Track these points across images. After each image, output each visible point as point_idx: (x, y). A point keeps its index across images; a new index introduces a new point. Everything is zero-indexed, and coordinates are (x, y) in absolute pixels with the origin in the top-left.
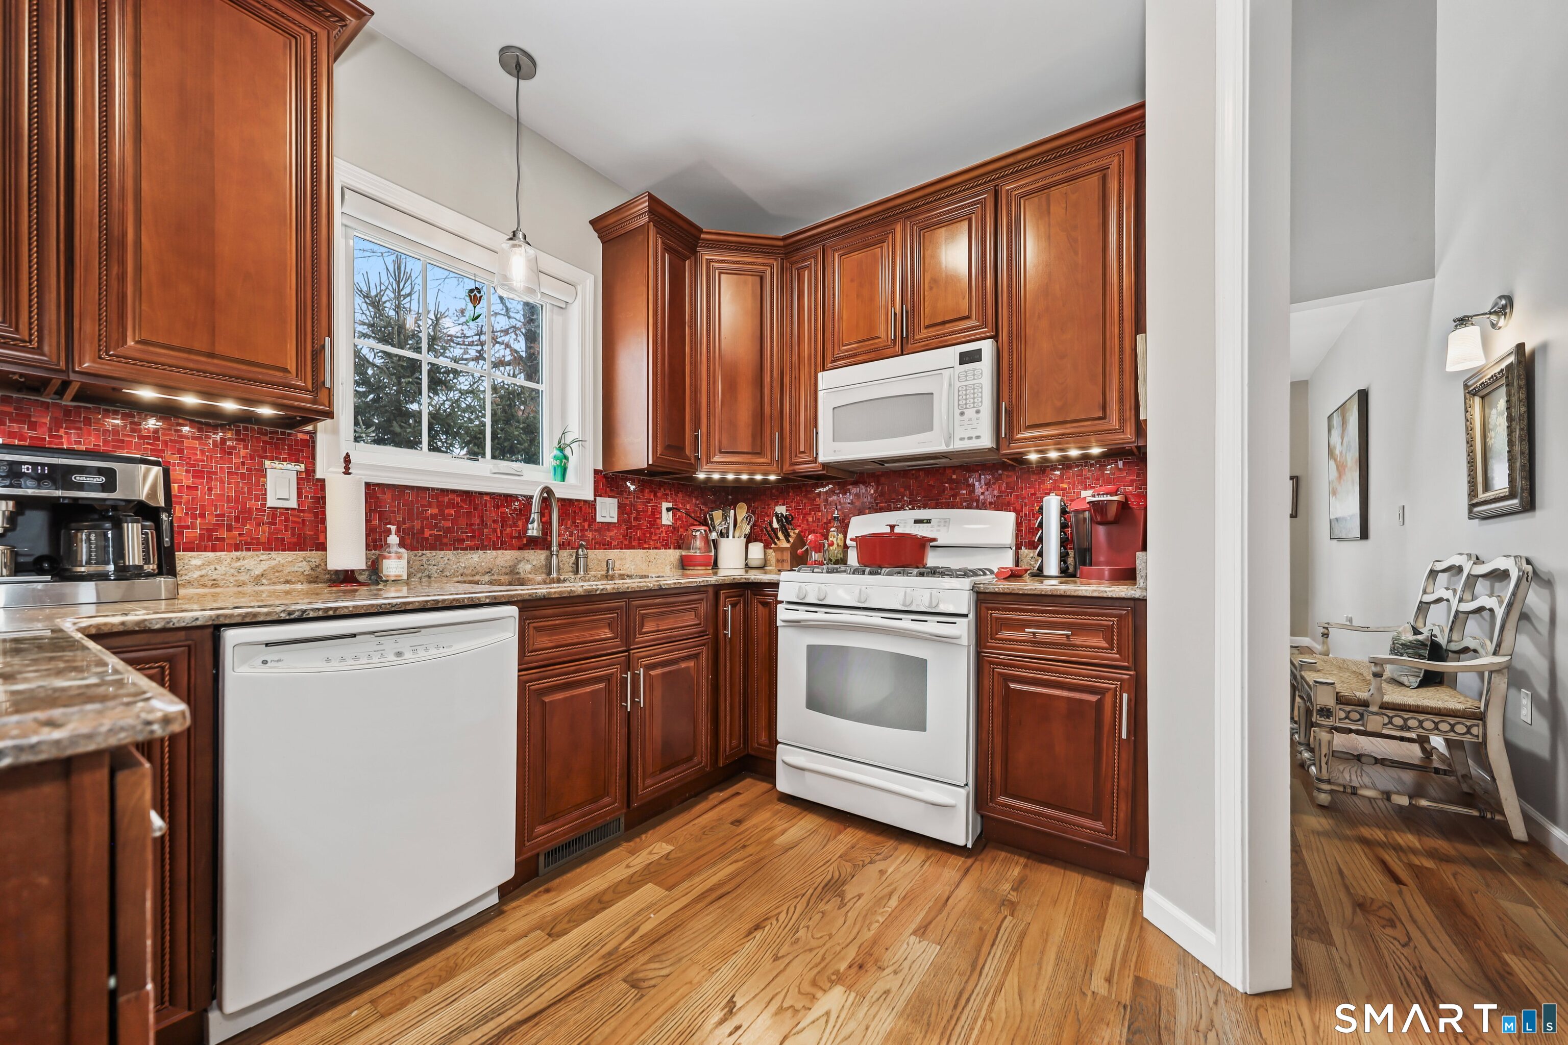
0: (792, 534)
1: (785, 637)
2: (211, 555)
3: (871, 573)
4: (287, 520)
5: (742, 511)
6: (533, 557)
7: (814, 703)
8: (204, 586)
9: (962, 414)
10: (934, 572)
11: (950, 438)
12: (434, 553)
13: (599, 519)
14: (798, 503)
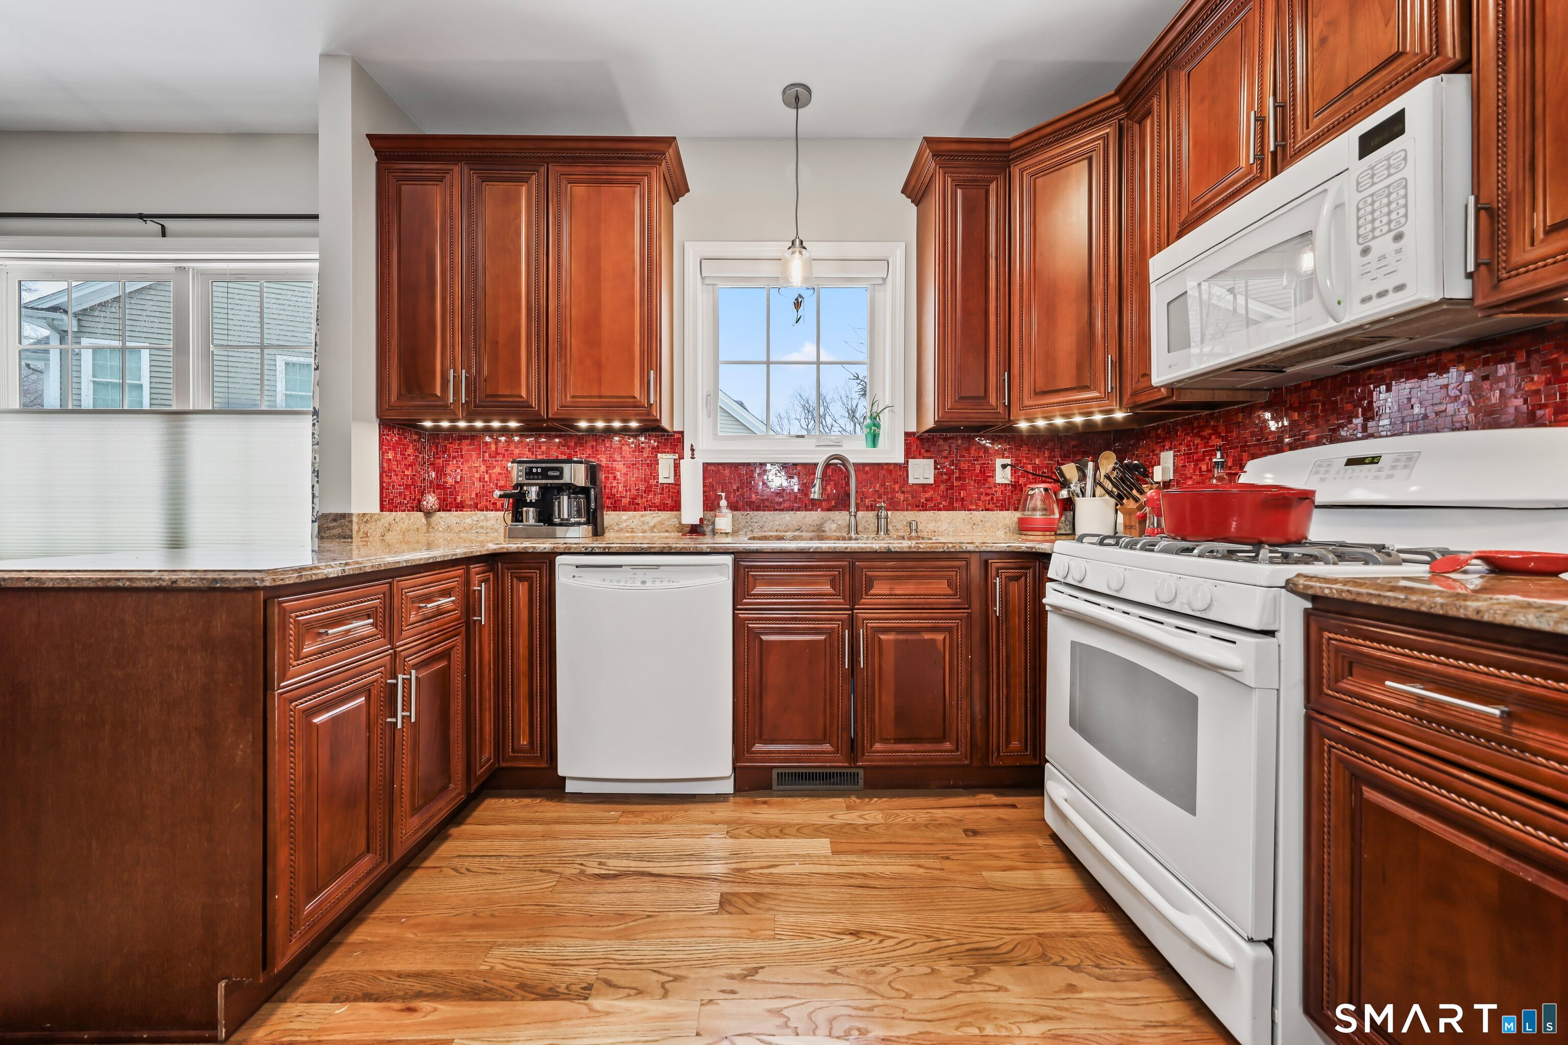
2: (631, 513)
4: (669, 491)
5: (1108, 463)
6: (838, 517)
8: (628, 532)
12: (756, 513)
13: (911, 481)
14: (1188, 446)
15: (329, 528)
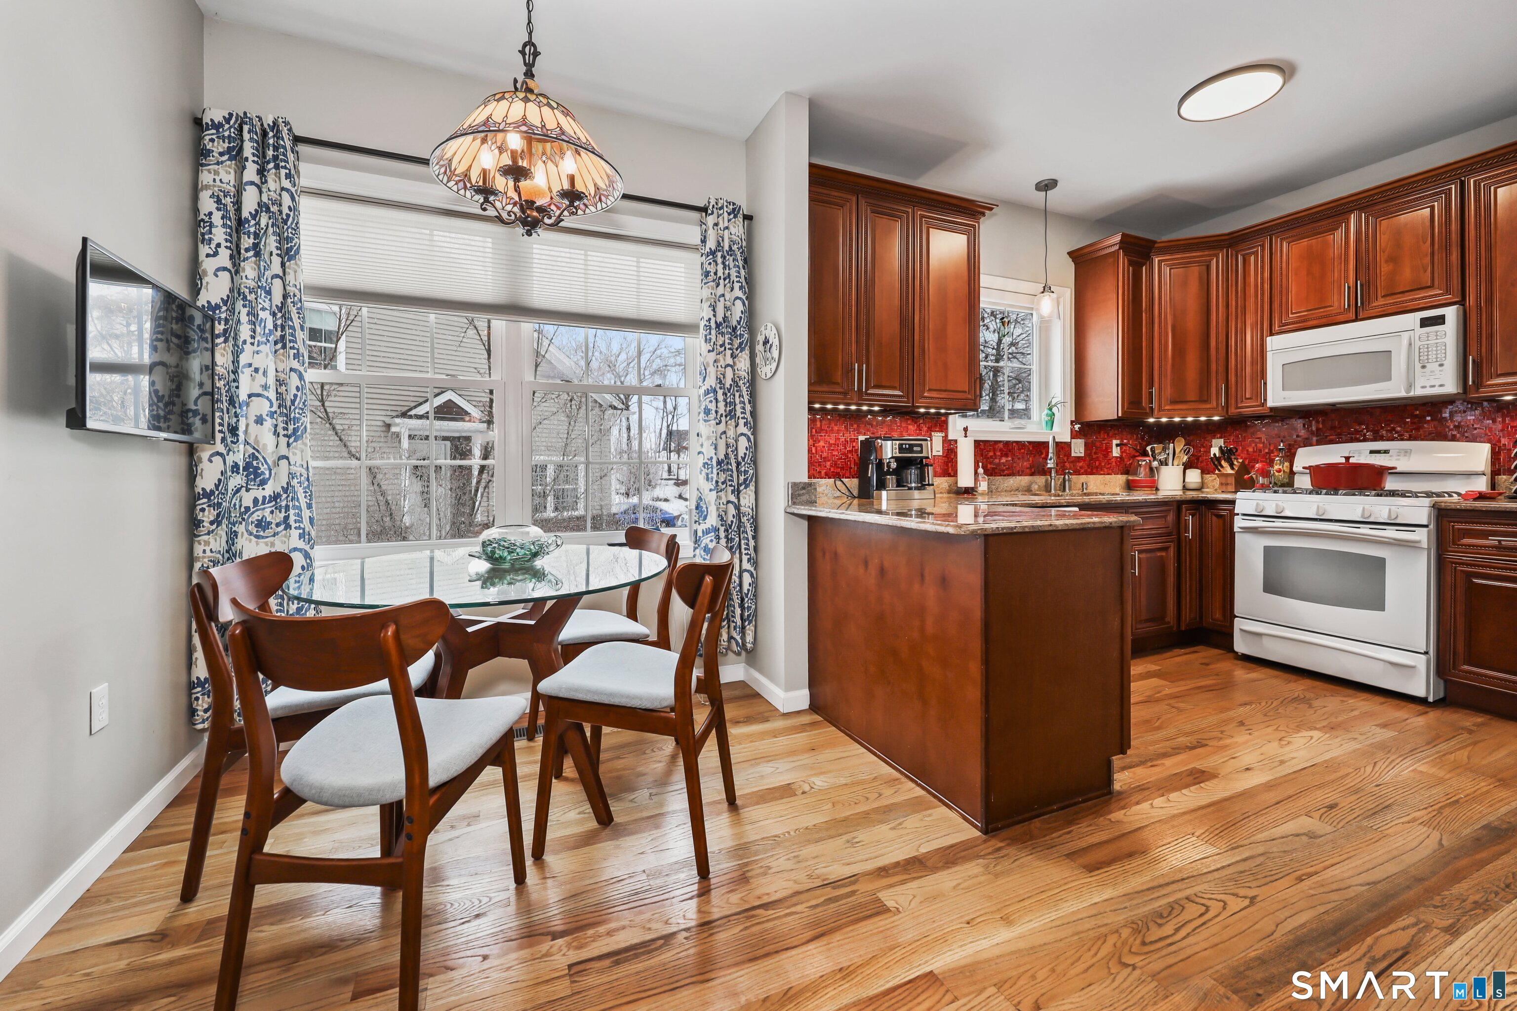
0: (1235, 463)
1: (1241, 541)
3: (1326, 494)
4: (939, 462)
5: (1180, 444)
7: (1272, 586)
9: (1424, 367)
10: (1393, 493)
11: (1410, 386)
12: (998, 478)
13: (1073, 454)
14: (1237, 436)
15: (799, 495)
